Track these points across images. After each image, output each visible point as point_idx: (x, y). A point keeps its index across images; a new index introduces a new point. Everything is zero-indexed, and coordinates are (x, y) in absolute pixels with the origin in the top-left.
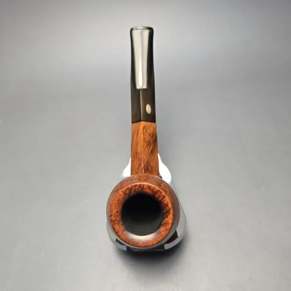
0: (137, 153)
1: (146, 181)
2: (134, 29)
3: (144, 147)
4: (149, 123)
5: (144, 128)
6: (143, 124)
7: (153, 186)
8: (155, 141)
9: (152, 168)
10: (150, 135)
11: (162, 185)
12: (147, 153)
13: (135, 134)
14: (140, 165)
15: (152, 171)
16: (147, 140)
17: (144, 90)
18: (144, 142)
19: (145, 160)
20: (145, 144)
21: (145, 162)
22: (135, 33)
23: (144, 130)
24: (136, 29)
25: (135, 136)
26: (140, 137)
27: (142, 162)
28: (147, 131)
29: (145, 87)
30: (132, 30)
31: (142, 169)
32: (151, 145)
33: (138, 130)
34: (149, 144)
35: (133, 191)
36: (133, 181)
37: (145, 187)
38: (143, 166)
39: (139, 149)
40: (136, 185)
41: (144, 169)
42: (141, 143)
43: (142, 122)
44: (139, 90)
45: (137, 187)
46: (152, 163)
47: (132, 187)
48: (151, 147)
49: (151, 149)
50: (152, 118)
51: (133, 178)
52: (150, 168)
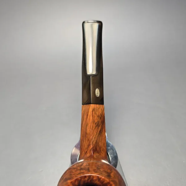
0: (86, 133)
1: (95, 171)
2: (86, 22)
3: (94, 129)
4: (98, 105)
5: (93, 110)
6: (92, 106)
7: (103, 177)
8: (103, 122)
9: (100, 148)
10: (98, 116)
11: (112, 175)
12: (96, 134)
13: (85, 115)
14: (89, 145)
15: (100, 151)
16: (96, 121)
17: (93, 76)
18: (93, 123)
19: (93, 141)
20: (94, 125)
21: (94, 143)
22: (86, 25)
23: (93, 112)
24: (88, 22)
25: (85, 117)
26: (89, 119)
27: (91, 143)
28: (95, 113)
29: (94, 73)
30: (84, 23)
31: (91, 150)
32: (99, 126)
33: (88, 112)
34: (98, 125)
35: (82, 183)
36: (82, 171)
37: (95, 178)
38: (91, 146)
39: (88, 131)
40: (85, 177)
41: (93, 150)
42: (90, 125)
43: (92, 105)
44: (89, 76)
45: (86, 179)
46: (100, 143)
47: (81, 179)
48: (100, 128)
49: (99, 130)
50: (100, 101)
51: (82, 167)
52: (98, 149)
